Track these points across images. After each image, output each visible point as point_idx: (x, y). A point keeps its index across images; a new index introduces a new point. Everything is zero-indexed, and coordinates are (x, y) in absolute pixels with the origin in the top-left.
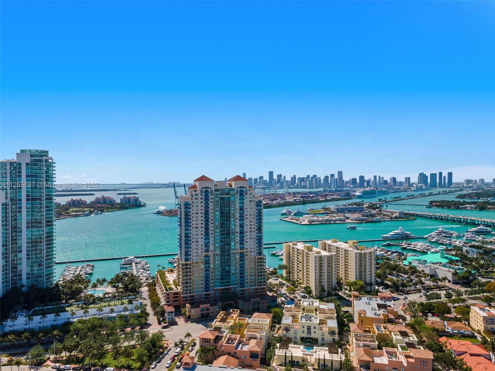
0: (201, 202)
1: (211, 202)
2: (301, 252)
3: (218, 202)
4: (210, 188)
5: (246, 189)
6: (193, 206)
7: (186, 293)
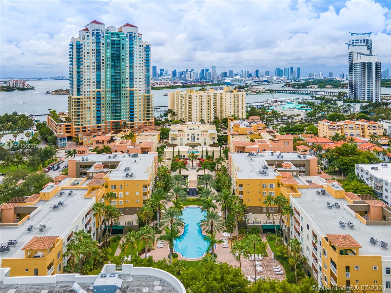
0: (93, 43)
1: (102, 43)
2: (184, 96)
3: (109, 44)
4: (102, 31)
5: (135, 34)
6: (84, 46)
7: (78, 125)
